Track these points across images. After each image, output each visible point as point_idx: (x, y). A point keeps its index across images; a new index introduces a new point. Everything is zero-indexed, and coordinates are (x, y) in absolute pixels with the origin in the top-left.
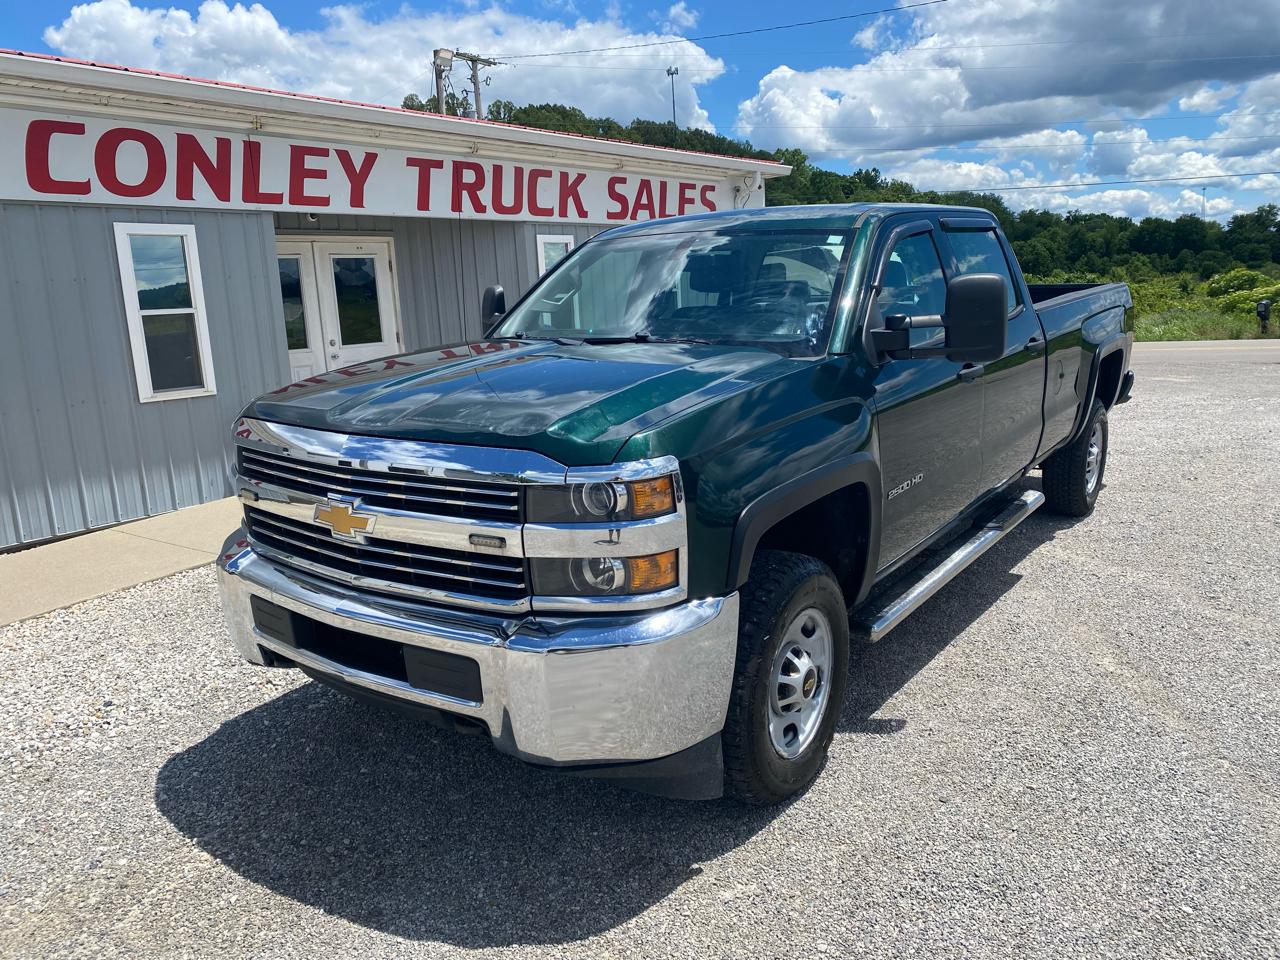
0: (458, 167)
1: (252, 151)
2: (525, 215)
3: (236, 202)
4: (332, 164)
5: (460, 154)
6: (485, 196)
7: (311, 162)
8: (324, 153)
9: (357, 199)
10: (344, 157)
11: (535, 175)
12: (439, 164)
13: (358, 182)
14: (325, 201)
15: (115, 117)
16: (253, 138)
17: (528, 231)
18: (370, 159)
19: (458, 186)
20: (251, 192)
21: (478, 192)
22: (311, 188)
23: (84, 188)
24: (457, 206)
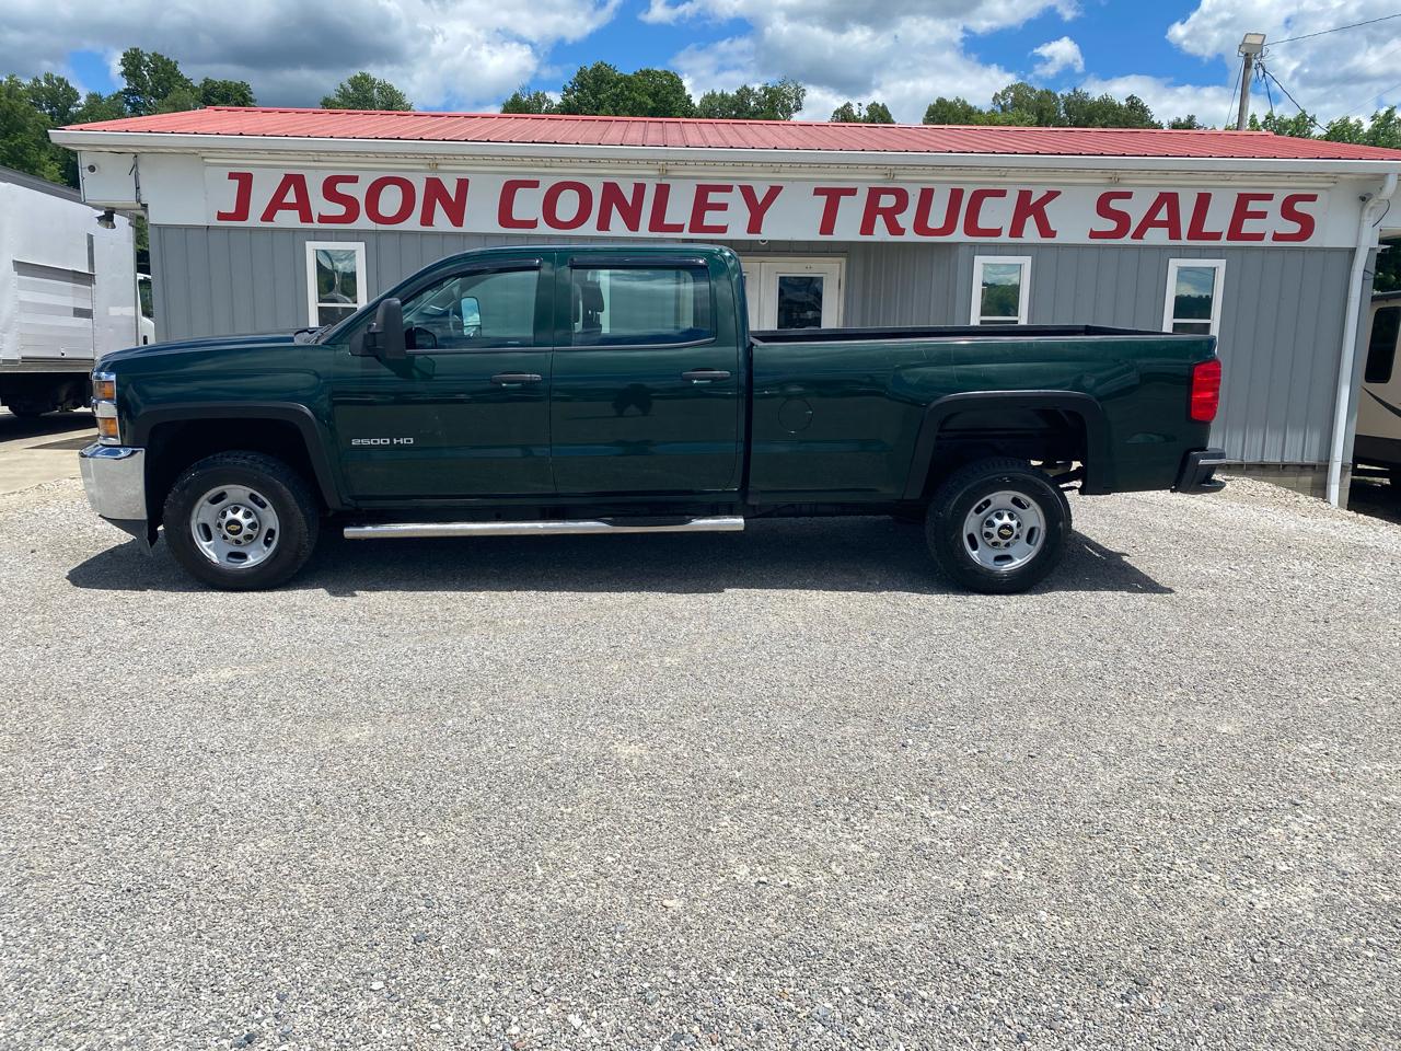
0: (875, 194)
1: (663, 192)
2: (959, 235)
3: (644, 230)
4: (736, 200)
5: (878, 181)
6: (906, 219)
7: (713, 198)
8: (728, 189)
9: (755, 226)
10: (748, 192)
11: (978, 197)
12: (852, 192)
13: (757, 212)
14: (723, 229)
15: (561, 175)
16: (664, 182)
17: (962, 253)
18: (774, 192)
19: (871, 211)
20: (657, 223)
21: (897, 216)
22: (711, 218)
23: (533, 224)
24: (867, 227)
